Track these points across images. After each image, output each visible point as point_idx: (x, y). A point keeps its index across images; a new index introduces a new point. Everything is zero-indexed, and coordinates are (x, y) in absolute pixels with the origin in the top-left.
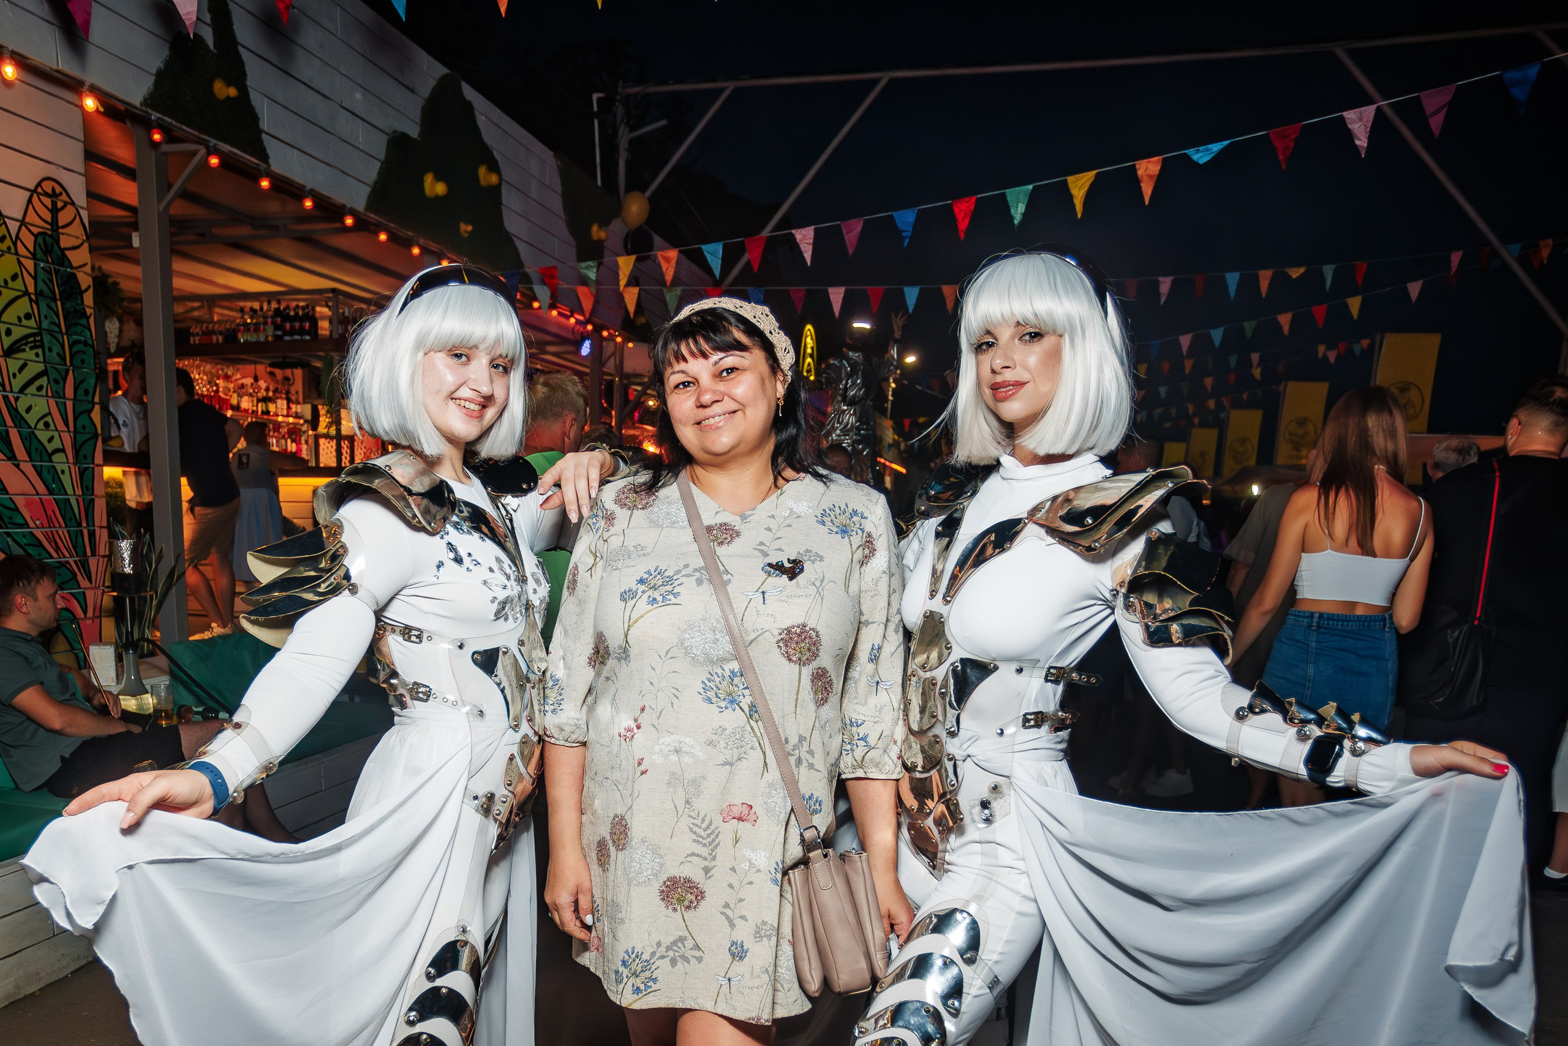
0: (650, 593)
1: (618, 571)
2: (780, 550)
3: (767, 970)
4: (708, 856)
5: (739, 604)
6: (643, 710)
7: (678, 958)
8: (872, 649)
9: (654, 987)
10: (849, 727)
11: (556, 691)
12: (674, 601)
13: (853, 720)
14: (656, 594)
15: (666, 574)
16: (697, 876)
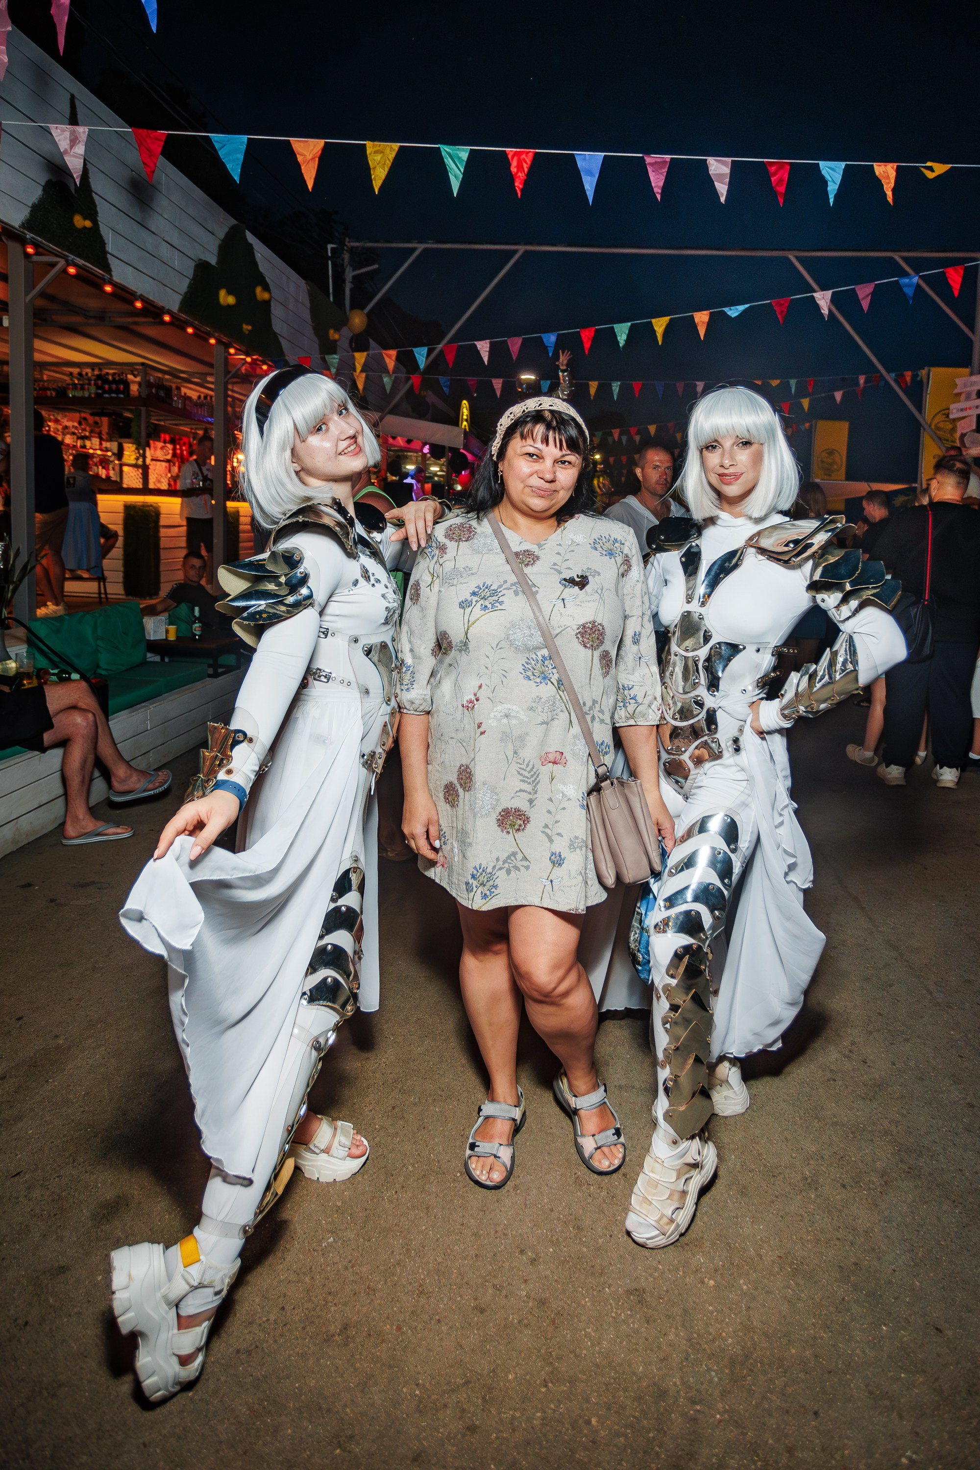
0: (482, 602)
1: (454, 587)
2: (569, 568)
3: (580, 872)
4: (532, 791)
5: (546, 608)
6: (480, 687)
7: (511, 868)
8: (635, 635)
9: (496, 892)
10: (622, 691)
11: (409, 675)
12: (500, 607)
13: (626, 686)
14: (487, 603)
15: (492, 588)
16: (524, 806)
